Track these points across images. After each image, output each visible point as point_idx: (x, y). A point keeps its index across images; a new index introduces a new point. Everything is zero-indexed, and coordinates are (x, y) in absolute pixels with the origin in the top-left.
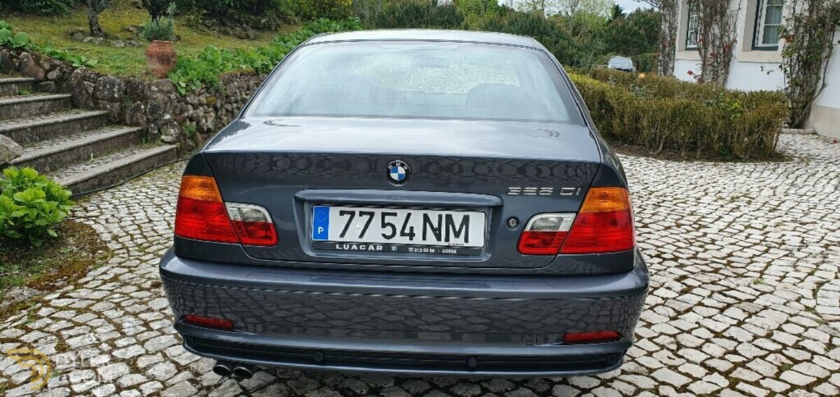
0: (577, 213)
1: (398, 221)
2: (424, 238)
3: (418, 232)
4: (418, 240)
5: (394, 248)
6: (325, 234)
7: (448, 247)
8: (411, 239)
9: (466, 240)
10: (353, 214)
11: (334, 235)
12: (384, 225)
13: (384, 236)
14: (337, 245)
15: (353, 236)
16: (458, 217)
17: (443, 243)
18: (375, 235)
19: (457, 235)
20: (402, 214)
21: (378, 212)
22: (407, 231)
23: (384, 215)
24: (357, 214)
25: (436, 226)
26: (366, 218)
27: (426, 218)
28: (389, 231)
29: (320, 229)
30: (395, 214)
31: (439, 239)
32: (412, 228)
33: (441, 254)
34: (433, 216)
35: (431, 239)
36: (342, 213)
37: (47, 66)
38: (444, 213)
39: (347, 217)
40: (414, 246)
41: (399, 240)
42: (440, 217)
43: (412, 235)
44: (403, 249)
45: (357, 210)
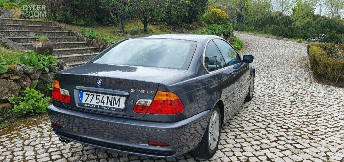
0: (153, 99)
1: (100, 98)
2: (107, 105)
3: (106, 102)
4: (105, 105)
5: (98, 107)
6: (81, 100)
7: (113, 108)
8: (103, 104)
9: (119, 106)
10: (89, 95)
11: (84, 101)
12: (97, 99)
13: (96, 102)
14: (84, 104)
15: (88, 102)
16: (117, 98)
17: (112, 106)
18: (94, 102)
19: (116, 104)
20: (102, 96)
21: (95, 95)
22: (103, 101)
23: (97, 96)
24: (90, 95)
25: (111, 100)
26: (92, 96)
27: (108, 97)
28: (98, 101)
29: (81, 99)
30: (100, 96)
31: (111, 105)
32: (104, 101)
33: (111, 110)
34: (110, 97)
35: (109, 105)
36: (86, 94)
37: (100, 43)
38: (113, 97)
39: (88, 95)
40: (104, 107)
41: (100, 104)
42: (112, 97)
43: (104, 103)
44: (101, 107)
45: (90, 94)
